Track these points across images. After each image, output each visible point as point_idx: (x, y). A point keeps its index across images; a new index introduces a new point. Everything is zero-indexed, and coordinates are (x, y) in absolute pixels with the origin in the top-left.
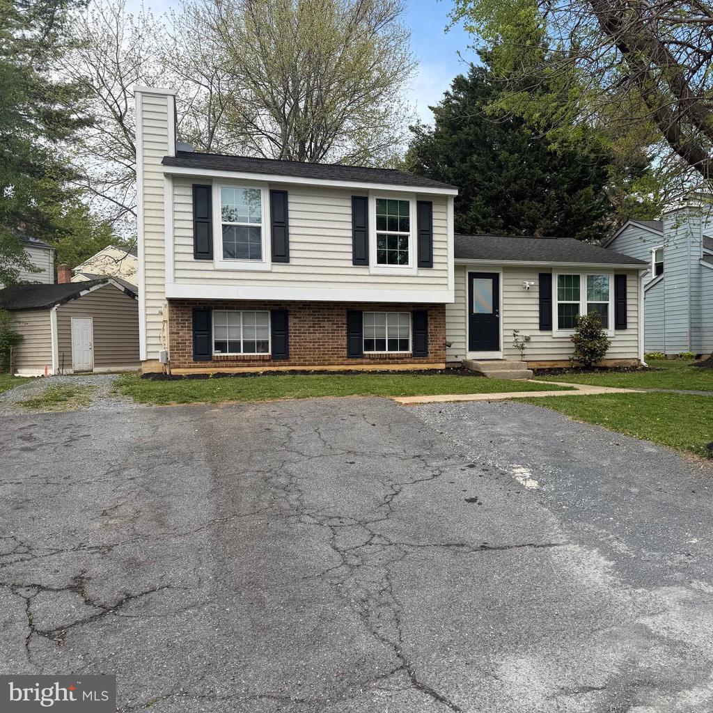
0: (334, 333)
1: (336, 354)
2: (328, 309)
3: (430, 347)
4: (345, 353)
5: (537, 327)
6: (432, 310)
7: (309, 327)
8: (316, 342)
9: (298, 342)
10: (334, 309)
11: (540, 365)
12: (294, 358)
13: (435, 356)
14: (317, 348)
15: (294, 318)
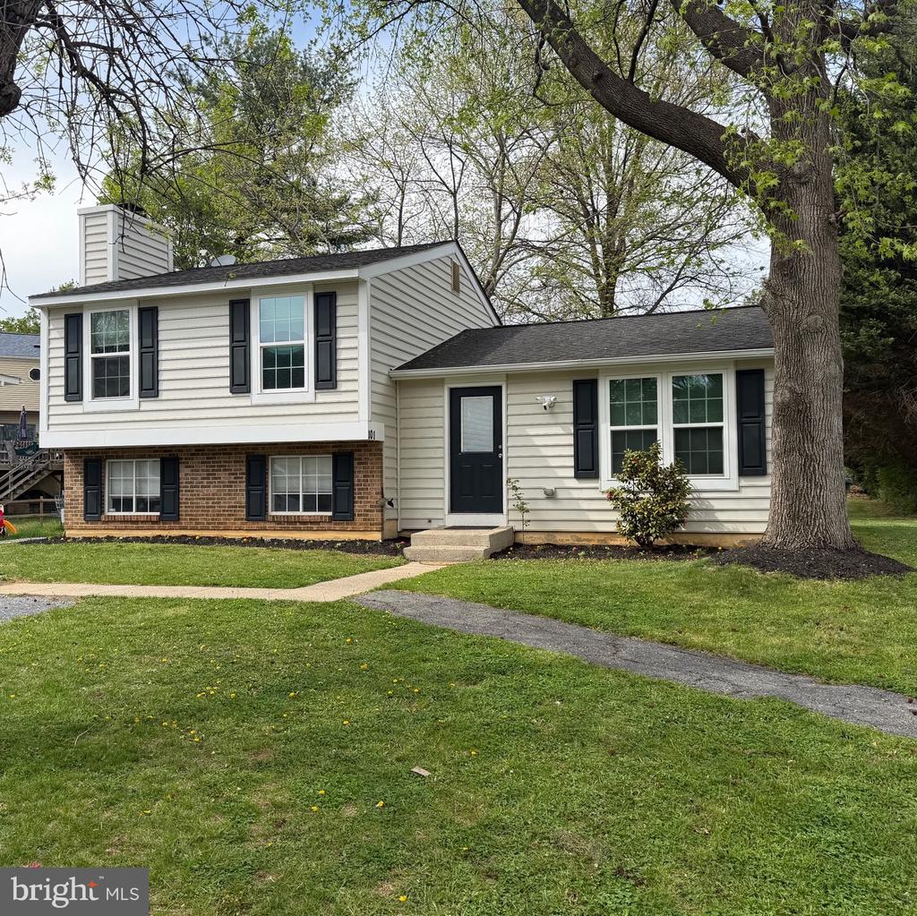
0: (231, 486)
1: (233, 515)
2: (224, 454)
3: (357, 507)
4: (243, 514)
5: (571, 473)
6: (360, 451)
7: (202, 479)
8: (211, 499)
9: (190, 499)
10: (231, 454)
11: (579, 540)
12: (186, 519)
13: (365, 520)
14: (211, 507)
15: (186, 467)
